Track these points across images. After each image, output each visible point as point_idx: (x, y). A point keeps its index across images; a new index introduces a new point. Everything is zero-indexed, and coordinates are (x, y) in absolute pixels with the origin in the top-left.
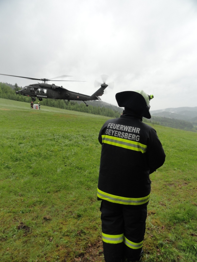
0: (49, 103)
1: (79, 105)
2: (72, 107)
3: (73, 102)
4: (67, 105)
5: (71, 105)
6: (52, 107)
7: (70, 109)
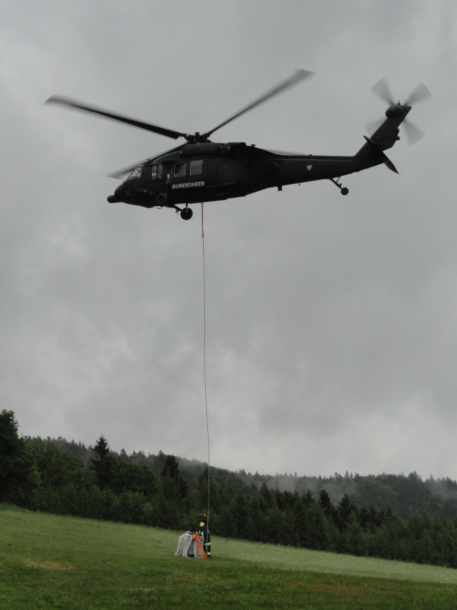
0: (250, 520)
1: (405, 524)
2: (366, 536)
3: (373, 512)
4: (341, 527)
5: (363, 525)
6: (265, 541)
7: (360, 547)
